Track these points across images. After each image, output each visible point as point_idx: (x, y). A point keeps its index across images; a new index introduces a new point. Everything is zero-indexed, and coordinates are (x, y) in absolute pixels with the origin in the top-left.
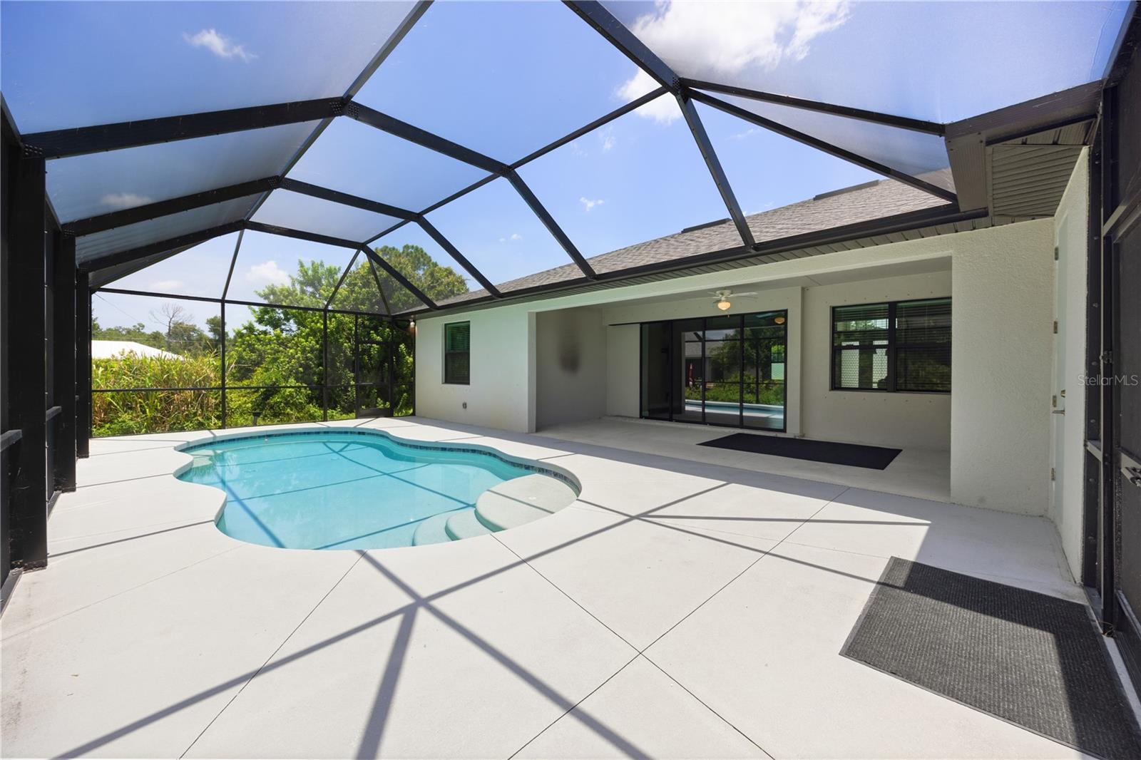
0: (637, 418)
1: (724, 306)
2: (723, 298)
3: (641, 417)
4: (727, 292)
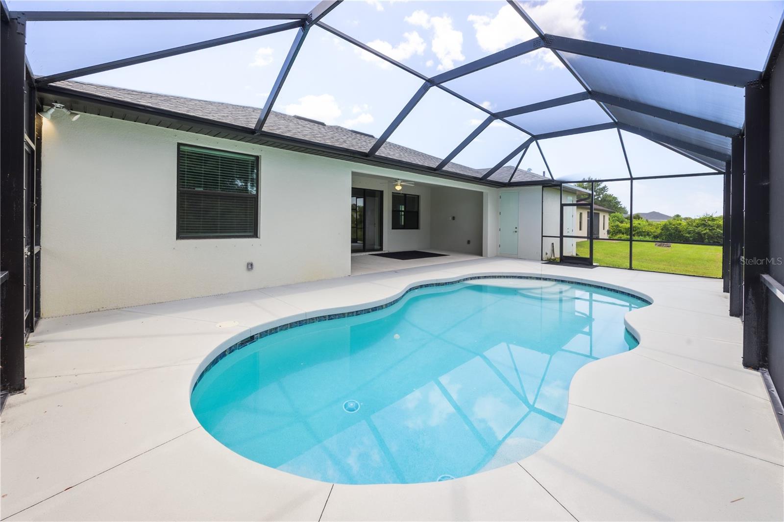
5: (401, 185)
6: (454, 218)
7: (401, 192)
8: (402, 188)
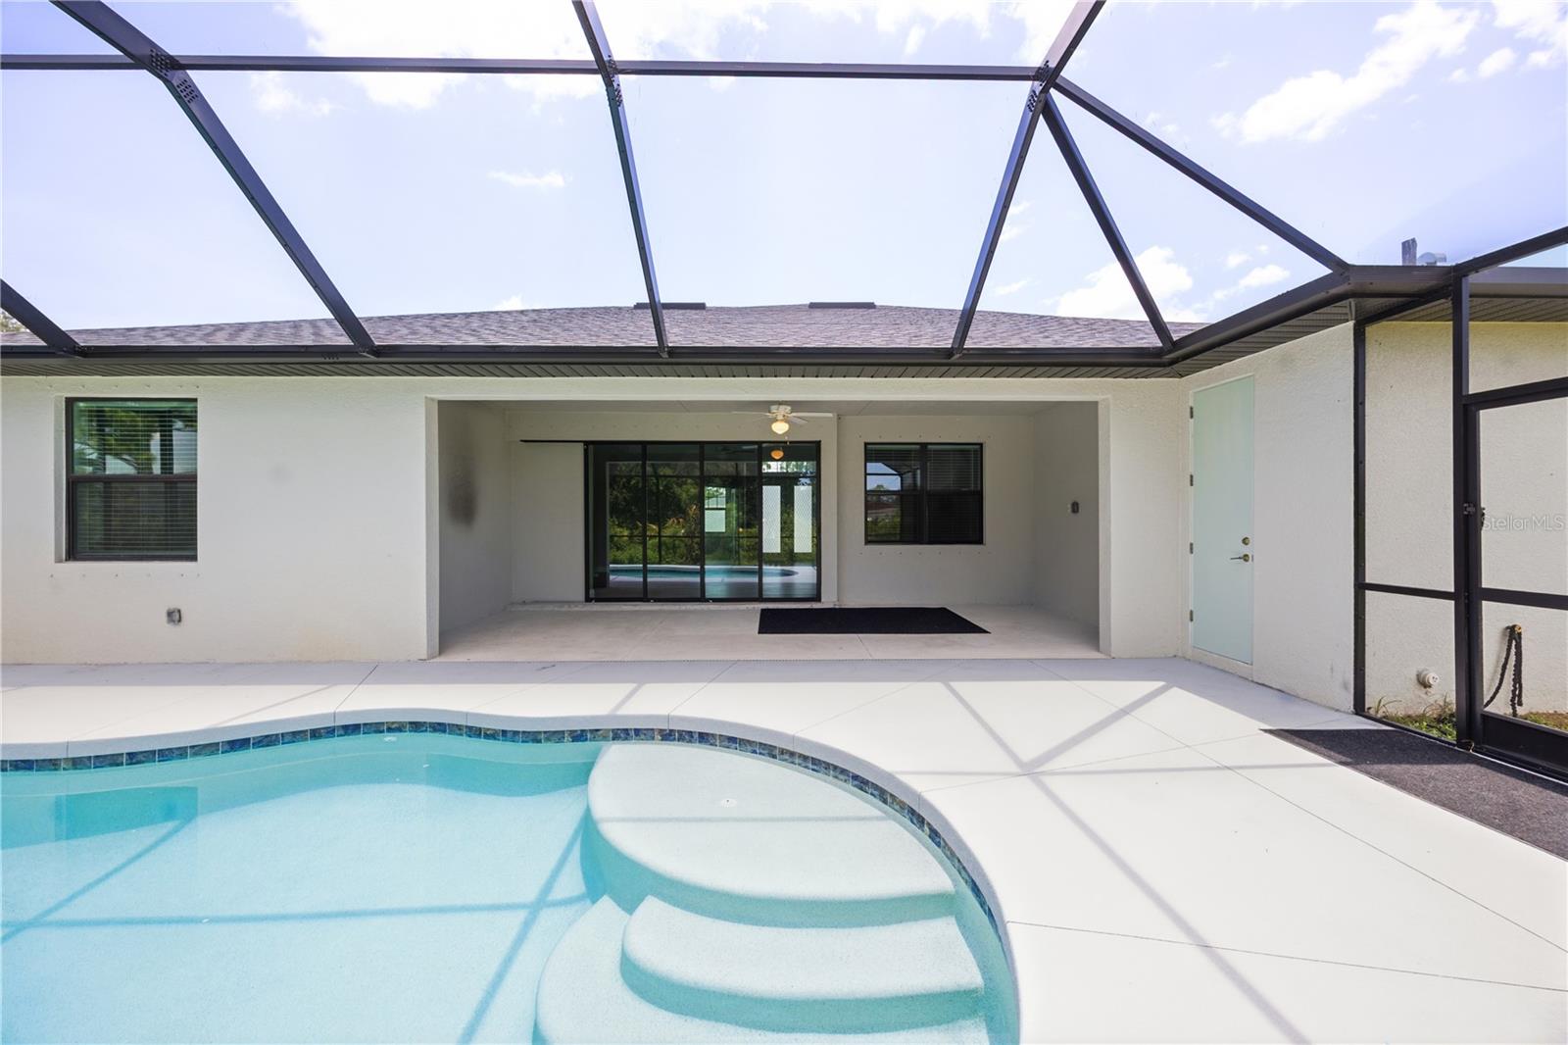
0: (579, 602)
1: (780, 428)
2: (780, 417)
3: (588, 599)
4: (785, 410)
5: (786, 420)
6: (1075, 508)
7: (786, 439)
8: (790, 426)
